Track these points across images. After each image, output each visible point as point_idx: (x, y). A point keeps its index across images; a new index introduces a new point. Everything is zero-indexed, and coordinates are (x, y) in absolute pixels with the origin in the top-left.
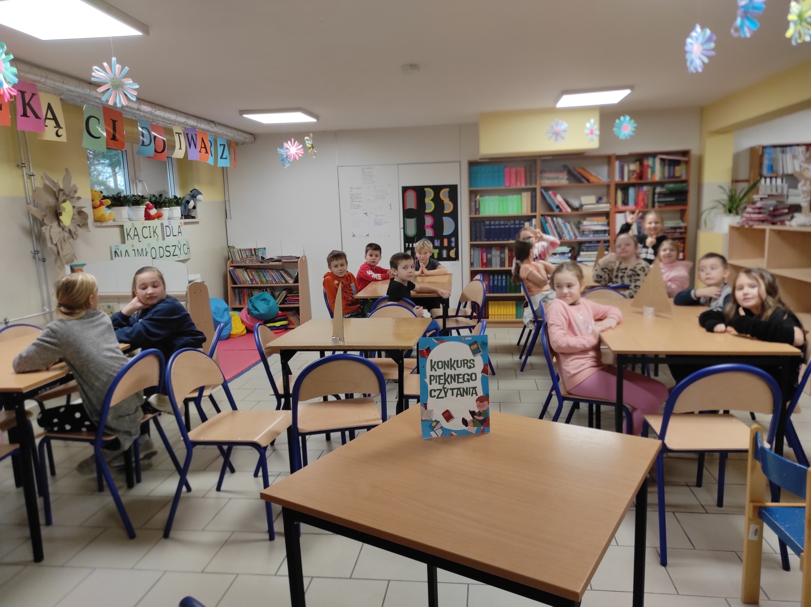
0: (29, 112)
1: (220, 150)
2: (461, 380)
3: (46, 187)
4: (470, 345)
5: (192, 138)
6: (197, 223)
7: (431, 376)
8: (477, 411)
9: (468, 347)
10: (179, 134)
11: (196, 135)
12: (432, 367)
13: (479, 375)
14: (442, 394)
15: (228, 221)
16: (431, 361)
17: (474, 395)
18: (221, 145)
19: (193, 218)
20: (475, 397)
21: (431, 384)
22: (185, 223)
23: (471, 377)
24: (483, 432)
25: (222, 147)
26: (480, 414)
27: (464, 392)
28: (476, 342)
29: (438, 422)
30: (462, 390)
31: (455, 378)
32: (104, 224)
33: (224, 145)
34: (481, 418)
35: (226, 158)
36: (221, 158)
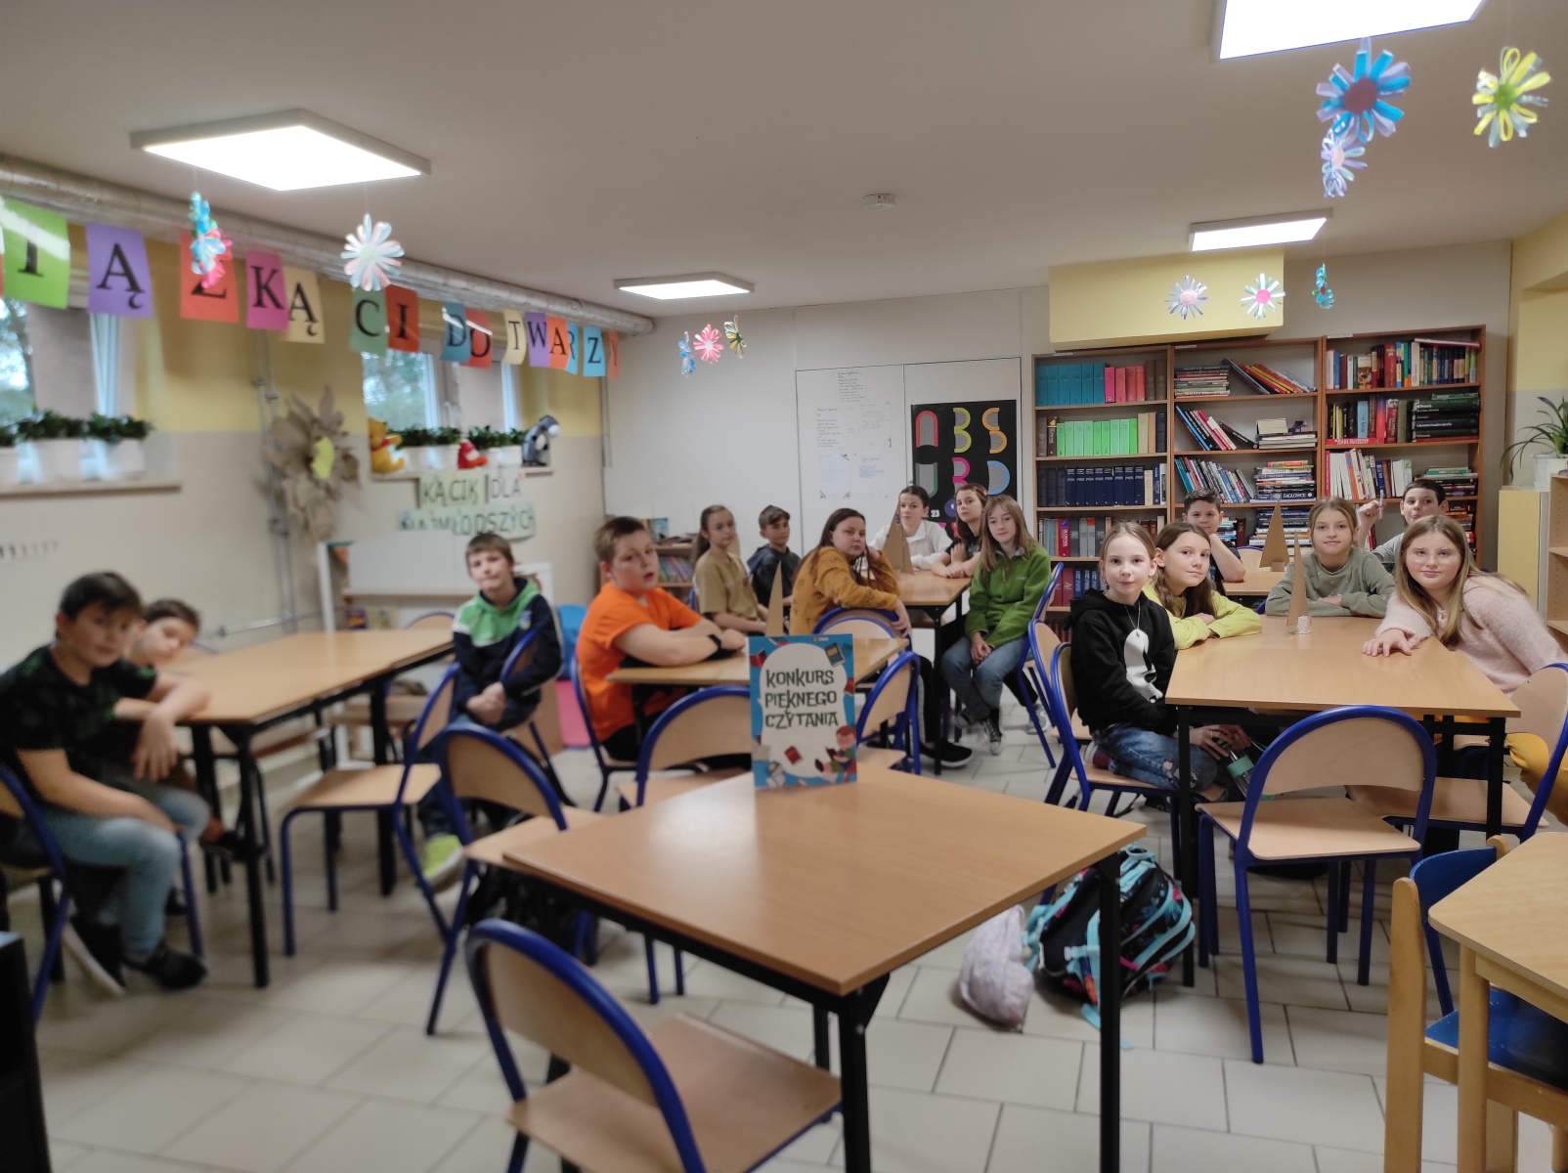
0: (266, 299)
1: (588, 347)
2: (813, 702)
3: (293, 417)
4: (827, 649)
5: (538, 329)
6: (549, 474)
7: (767, 695)
8: (837, 748)
9: (823, 652)
10: (515, 323)
11: (545, 323)
12: (769, 681)
13: (841, 695)
14: (785, 722)
15: (607, 470)
16: (768, 672)
17: (833, 725)
18: (590, 339)
19: (543, 465)
20: (834, 728)
21: (767, 705)
22: (529, 475)
23: (828, 697)
24: (847, 780)
25: (593, 342)
26: (842, 753)
27: (818, 720)
28: (835, 645)
29: (777, 765)
30: (814, 717)
31: (803, 698)
32: (388, 476)
33: (596, 339)
34: (844, 760)
35: (598, 362)
36: (591, 361)
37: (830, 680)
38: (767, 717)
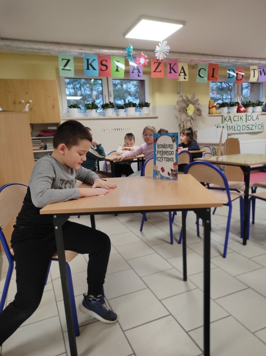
3: (183, 100)
4: (172, 137)
5: (263, 70)
7: (158, 151)
8: (173, 169)
10: (254, 70)
12: (158, 147)
13: (175, 152)
14: (161, 160)
16: (158, 144)
21: (157, 154)
23: (172, 153)
24: (175, 179)
26: (174, 171)
27: (169, 160)
29: (159, 172)
31: (166, 153)
34: (175, 173)
37: (172, 148)
38: (157, 158)
